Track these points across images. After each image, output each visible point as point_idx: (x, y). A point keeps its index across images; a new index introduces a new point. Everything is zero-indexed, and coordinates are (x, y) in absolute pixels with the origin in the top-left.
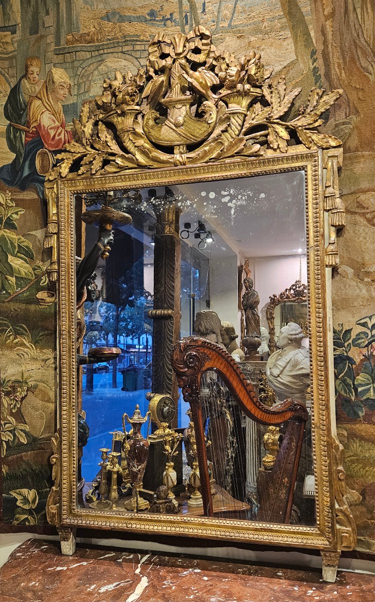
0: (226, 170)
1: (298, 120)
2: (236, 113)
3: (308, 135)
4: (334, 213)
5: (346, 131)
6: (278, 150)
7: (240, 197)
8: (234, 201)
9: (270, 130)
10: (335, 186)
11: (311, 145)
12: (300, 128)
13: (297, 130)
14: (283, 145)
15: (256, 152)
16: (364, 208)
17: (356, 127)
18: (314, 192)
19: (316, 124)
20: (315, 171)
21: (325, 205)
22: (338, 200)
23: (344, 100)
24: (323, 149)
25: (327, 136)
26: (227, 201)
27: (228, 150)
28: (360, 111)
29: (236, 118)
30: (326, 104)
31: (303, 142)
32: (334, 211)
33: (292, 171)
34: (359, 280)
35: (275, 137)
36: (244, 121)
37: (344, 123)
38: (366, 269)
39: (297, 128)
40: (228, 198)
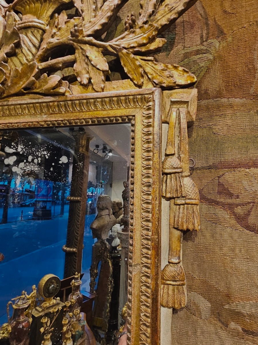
0: (10, 115)
1: (122, 38)
2: (29, 27)
3: (138, 63)
4: (179, 205)
5: (202, 65)
6: (90, 87)
7: (30, 158)
8: (22, 165)
9: (77, 55)
10: (182, 156)
11: (142, 80)
12: (125, 51)
13: (120, 54)
14: (98, 79)
15: (54, 88)
16: (231, 195)
17: (219, 58)
18: (145, 162)
19: (153, 46)
20: (149, 126)
21: (164, 188)
22: (187, 182)
23: (199, 16)
24: (163, 89)
25: (170, 66)
26: (12, 163)
27: (14, 84)
28: (225, 31)
29: (30, 35)
30: (170, 11)
31: (129, 75)
32: (179, 202)
33: (111, 123)
34: (220, 324)
35: (85, 66)
36: (42, 40)
37: (198, 52)
38: (233, 306)
39: (120, 50)
40: (14, 158)
